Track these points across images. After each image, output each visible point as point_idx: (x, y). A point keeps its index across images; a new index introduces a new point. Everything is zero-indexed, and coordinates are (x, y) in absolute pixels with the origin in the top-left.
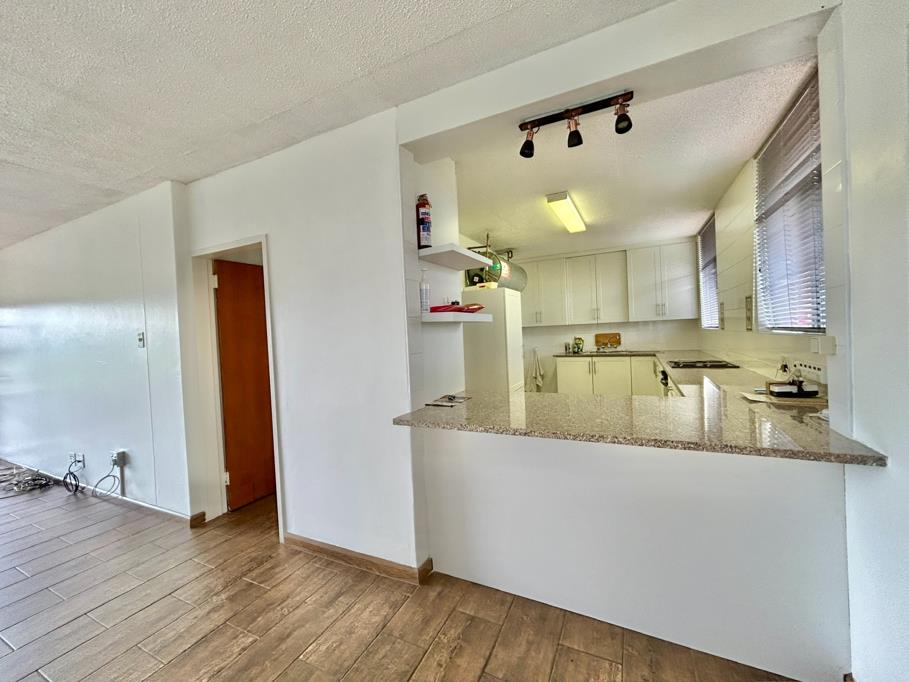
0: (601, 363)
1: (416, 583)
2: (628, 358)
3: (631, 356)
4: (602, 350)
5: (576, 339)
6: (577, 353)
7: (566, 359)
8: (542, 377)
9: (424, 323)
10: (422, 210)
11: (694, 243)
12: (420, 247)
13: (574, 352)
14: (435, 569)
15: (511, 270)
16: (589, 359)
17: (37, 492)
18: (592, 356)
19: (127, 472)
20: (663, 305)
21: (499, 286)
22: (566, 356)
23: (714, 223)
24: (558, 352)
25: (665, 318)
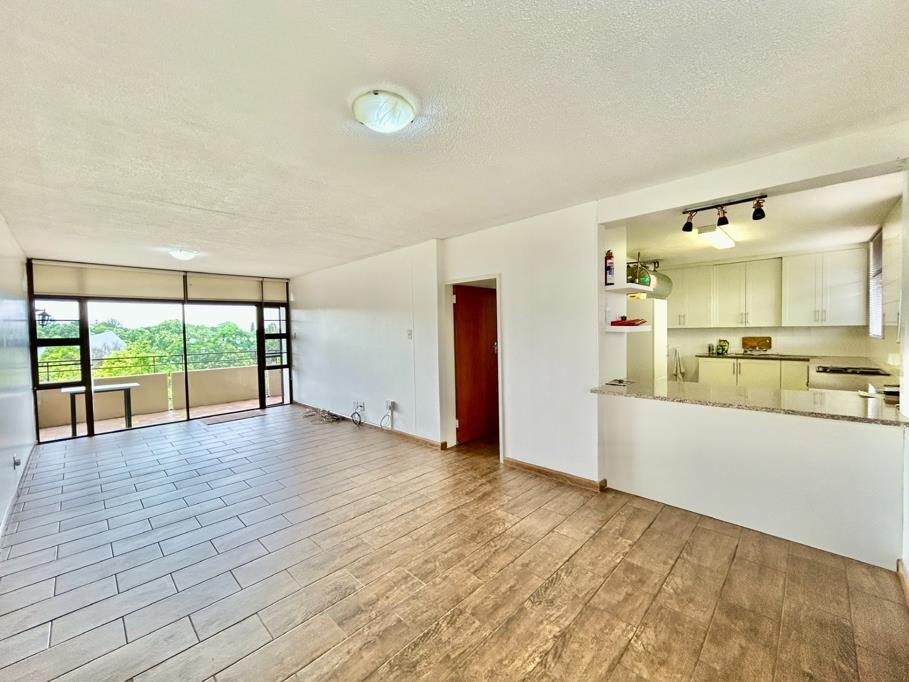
0: (746, 365)
1: (598, 490)
2: (778, 362)
3: (781, 359)
4: (749, 352)
5: (720, 341)
6: (722, 354)
7: (710, 359)
8: (682, 375)
9: (607, 333)
10: (609, 261)
11: (865, 250)
12: (607, 284)
13: (718, 353)
14: (608, 486)
15: (658, 280)
16: (735, 360)
17: (335, 423)
18: (737, 358)
19: (395, 413)
20: (824, 311)
21: (648, 296)
22: (709, 357)
23: (881, 237)
24: (700, 352)
25: (824, 324)
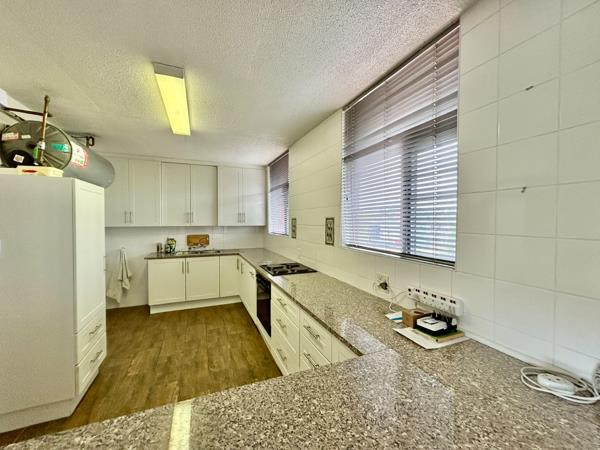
2: (217, 258)
3: (219, 255)
4: (192, 249)
5: (168, 240)
6: (170, 254)
7: (159, 261)
8: (130, 278)
11: (262, 171)
13: (166, 253)
15: (89, 158)
16: (182, 260)
18: (185, 257)
21: (64, 175)
22: (158, 258)
24: (149, 254)
25: (244, 225)
